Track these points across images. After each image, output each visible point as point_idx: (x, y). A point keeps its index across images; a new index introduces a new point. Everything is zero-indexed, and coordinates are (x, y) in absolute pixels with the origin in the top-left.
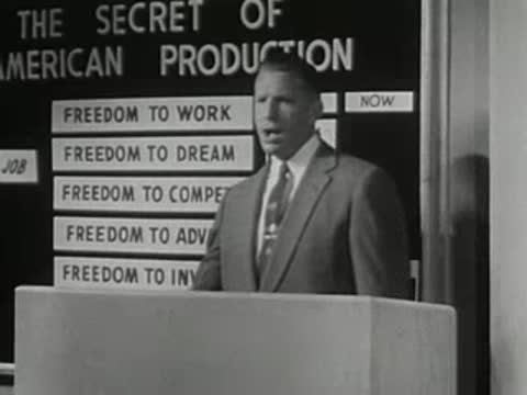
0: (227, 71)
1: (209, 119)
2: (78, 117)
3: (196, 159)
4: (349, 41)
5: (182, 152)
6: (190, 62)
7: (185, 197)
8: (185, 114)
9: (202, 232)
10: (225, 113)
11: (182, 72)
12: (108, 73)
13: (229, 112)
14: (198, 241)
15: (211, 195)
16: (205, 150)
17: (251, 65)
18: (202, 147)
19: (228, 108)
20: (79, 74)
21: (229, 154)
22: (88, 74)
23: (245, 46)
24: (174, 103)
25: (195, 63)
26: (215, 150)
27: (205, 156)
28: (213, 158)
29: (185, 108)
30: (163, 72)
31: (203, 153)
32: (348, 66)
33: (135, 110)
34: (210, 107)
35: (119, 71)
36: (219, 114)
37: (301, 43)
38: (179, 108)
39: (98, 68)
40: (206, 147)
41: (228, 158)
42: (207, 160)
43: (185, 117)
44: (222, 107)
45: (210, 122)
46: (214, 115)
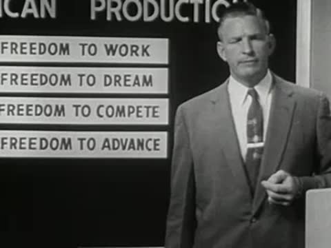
0: (147, 19)
1: (132, 55)
2: (13, 50)
3: (120, 85)
5: (108, 79)
6: (116, 10)
7: (110, 113)
8: (111, 50)
9: (124, 142)
10: (145, 50)
11: (109, 18)
12: (43, 15)
13: (148, 50)
14: (121, 147)
15: (133, 112)
16: (128, 78)
17: (167, 15)
18: (125, 76)
19: (148, 46)
20: (16, 15)
21: (148, 81)
22: (23, 15)
23: (163, 1)
24: (101, 42)
25: (121, 12)
26: (137, 78)
27: (128, 83)
28: (135, 84)
29: (111, 46)
30: (93, 17)
31: (126, 80)
33: (67, 45)
34: (132, 46)
35: (53, 15)
36: (140, 52)
37: (208, 1)
38: (106, 46)
39: (34, 11)
40: (129, 76)
41: (147, 85)
42: (129, 86)
43: (111, 53)
44: (143, 46)
45: (132, 57)
46: (135, 52)
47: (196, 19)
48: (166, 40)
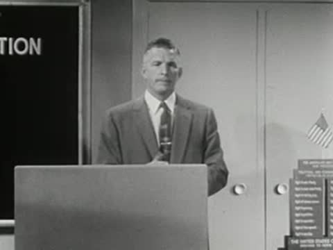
4: (39, 40)
32: (38, 52)
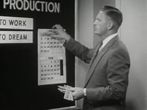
0: (25, 9)
1: (19, 25)
3: (15, 39)
5: (10, 37)
6: (13, 4)
8: (11, 23)
10: (24, 23)
11: (11, 8)
13: (25, 23)
16: (18, 36)
17: (32, 8)
19: (25, 21)
23: (31, 1)
24: (8, 19)
25: (15, 5)
26: (21, 36)
27: (18, 38)
28: (20, 39)
29: (12, 21)
30: (4, 7)
34: (20, 21)
37: (46, 3)
38: (9, 21)
40: (18, 35)
41: (25, 39)
42: (18, 39)
43: (11, 24)
44: (23, 21)
45: (19, 26)
46: (21, 24)
47: (42, 10)
48: (32, 19)
